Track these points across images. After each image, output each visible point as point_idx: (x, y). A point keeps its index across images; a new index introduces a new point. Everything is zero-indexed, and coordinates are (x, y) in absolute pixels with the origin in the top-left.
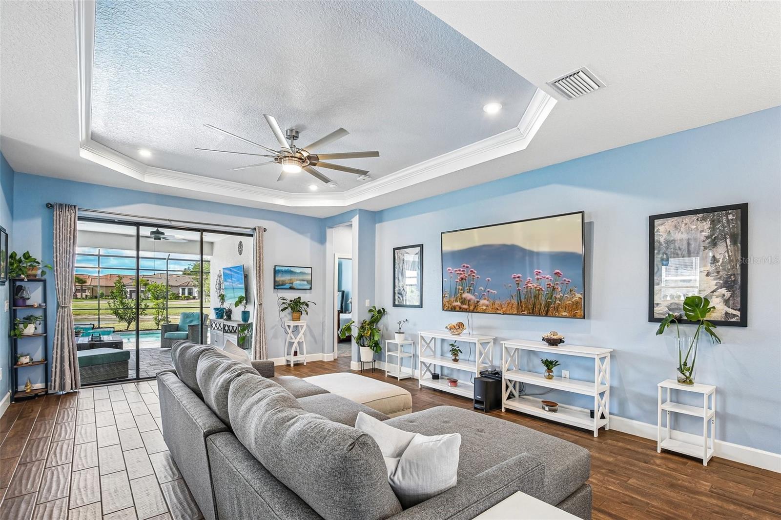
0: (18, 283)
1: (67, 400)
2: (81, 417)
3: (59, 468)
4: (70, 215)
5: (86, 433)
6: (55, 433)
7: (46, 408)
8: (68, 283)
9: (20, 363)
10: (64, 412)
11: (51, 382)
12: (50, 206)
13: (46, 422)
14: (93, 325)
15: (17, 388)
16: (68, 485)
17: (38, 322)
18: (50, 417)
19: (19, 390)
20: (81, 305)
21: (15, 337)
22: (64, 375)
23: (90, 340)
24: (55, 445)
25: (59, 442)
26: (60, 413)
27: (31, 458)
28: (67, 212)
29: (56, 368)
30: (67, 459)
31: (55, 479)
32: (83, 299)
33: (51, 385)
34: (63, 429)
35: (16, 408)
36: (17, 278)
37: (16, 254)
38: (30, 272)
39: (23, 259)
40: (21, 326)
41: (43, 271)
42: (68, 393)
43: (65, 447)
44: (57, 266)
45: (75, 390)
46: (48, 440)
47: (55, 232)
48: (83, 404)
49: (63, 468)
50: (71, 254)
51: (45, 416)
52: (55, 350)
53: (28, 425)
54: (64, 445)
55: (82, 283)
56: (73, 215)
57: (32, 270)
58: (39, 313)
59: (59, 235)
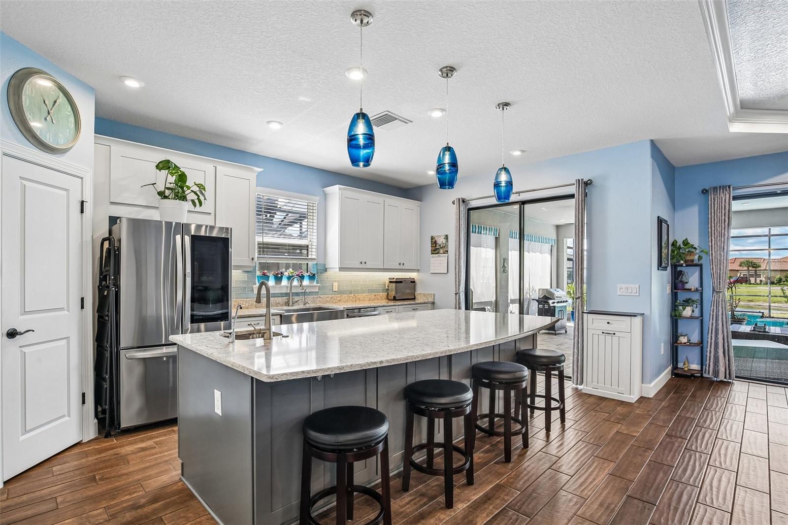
0: (679, 269)
1: (719, 388)
2: (729, 410)
3: (697, 454)
4: (725, 196)
5: (731, 430)
6: (701, 417)
7: (699, 390)
8: (723, 266)
9: (679, 342)
10: (714, 399)
11: (706, 366)
12: (705, 192)
13: (696, 404)
14: (763, 313)
15: (677, 364)
16: (701, 476)
17: (695, 306)
18: (700, 400)
19: (679, 367)
20: (754, 290)
21: (676, 318)
22: (718, 362)
23: (752, 329)
24: (698, 430)
25: (703, 429)
26: (710, 399)
27: (676, 433)
28: (721, 193)
29: (710, 353)
30: (706, 448)
31: (691, 463)
32: (758, 284)
33: (706, 369)
34: (710, 416)
35: (674, 382)
36: (677, 264)
37: (677, 242)
38: (688, 258)
39: (682, 246)
40: (681, 308)
41: (699, 256)
42: (721, 382)
43: (707, 435)
44: (712, 251)
45: (729, 381)
46: (694, 422)
47: (710, 216)
48: (734, 397)
49: (701, 457)
50: (726, 237)
51: (695, 398)
52: (710, 334)
53: (680, 402)
54: (707, 433)
55: (756, 268)
56: (728, 196)
57: (690, 255)
58: (696, 297)
59: (714, 219)
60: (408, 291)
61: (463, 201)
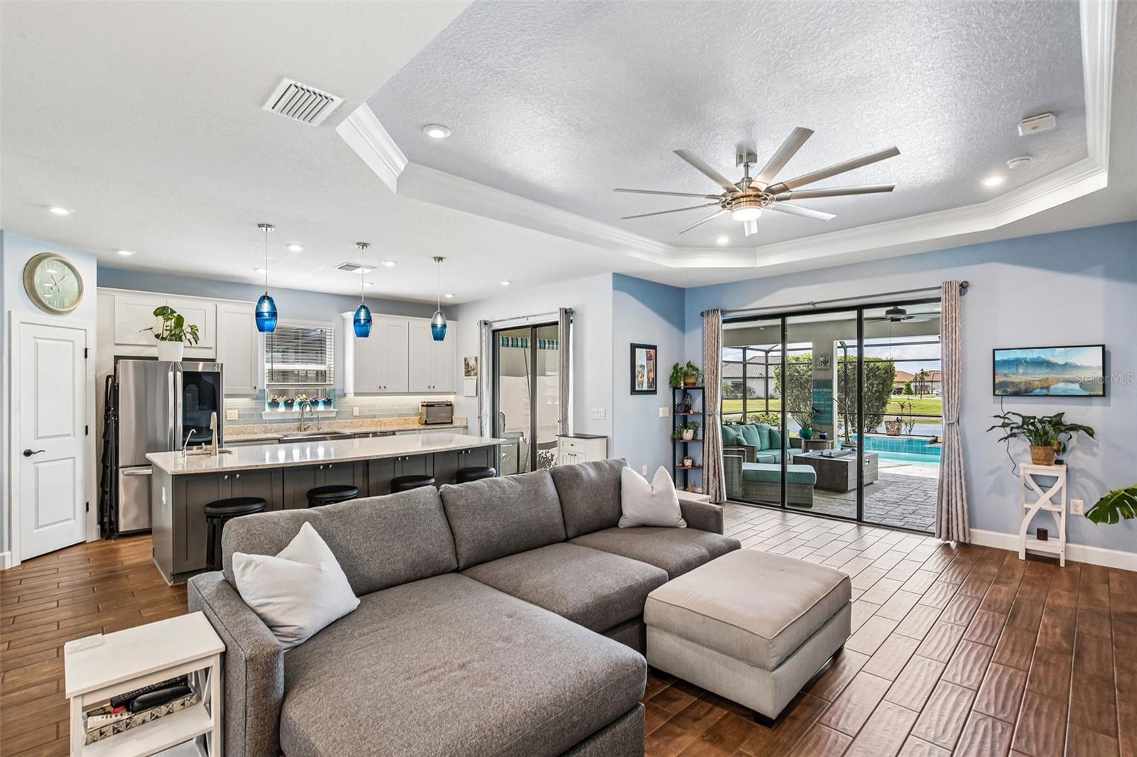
8: (714, 390)
9: (682, 465)
11: (703, 489)
12: (703, 315)
37: (678, 365)
38: (688, 381)
41: (702, 379)
44: (706, 374)
50: (715, 361)
56: (717, 320)
57: (690, 378)
59: (707, 342)
60: (443, 415)
61: (486, 324)
